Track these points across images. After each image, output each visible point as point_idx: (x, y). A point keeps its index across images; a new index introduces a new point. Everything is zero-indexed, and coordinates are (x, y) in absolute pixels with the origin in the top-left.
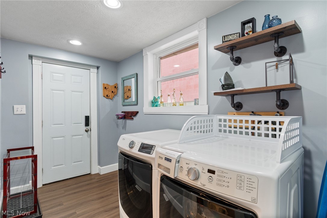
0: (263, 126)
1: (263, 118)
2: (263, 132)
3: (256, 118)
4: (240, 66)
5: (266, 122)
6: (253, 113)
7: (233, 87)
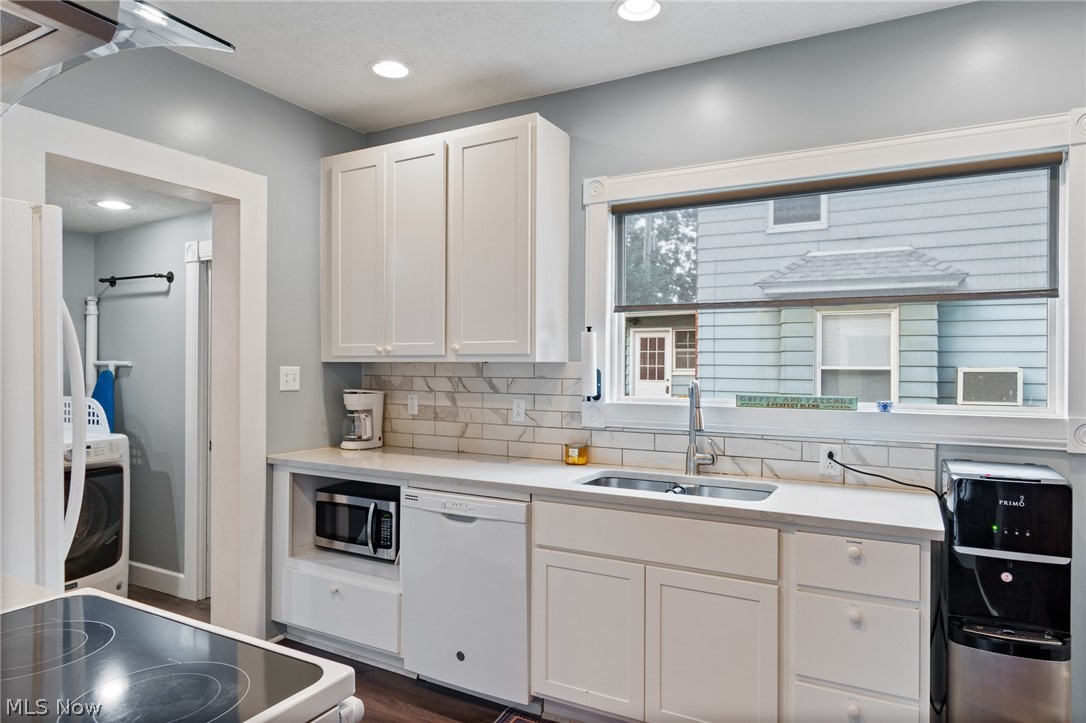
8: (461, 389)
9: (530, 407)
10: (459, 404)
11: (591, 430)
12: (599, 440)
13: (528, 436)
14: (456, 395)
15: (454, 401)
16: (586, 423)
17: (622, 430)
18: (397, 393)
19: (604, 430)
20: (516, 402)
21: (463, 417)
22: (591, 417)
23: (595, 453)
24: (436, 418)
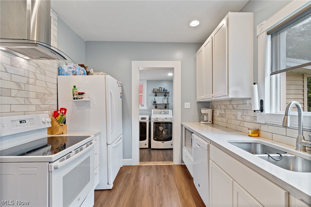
0: (162, 112)
1: (163, 110)
2: (162, 113)
3: (161, 110)
4: (156, 97)
5: (163, 111)
6: (160, 109)
7: (156, 103)
8: (227, 108)
9: (242, 114)
10: (226, 113)
11: (261, 124)
12: (263, 128)
13: (241, 125)
14: (226, 110)
15: (225, 112)
16: (258, 121)
17: (272, 125)
18: (215, 109)
19: (265, 124)
20: (238, 112)
21: (227, 117)
22: (260, 118)
23: (262, 133)
24: (222, 117)
